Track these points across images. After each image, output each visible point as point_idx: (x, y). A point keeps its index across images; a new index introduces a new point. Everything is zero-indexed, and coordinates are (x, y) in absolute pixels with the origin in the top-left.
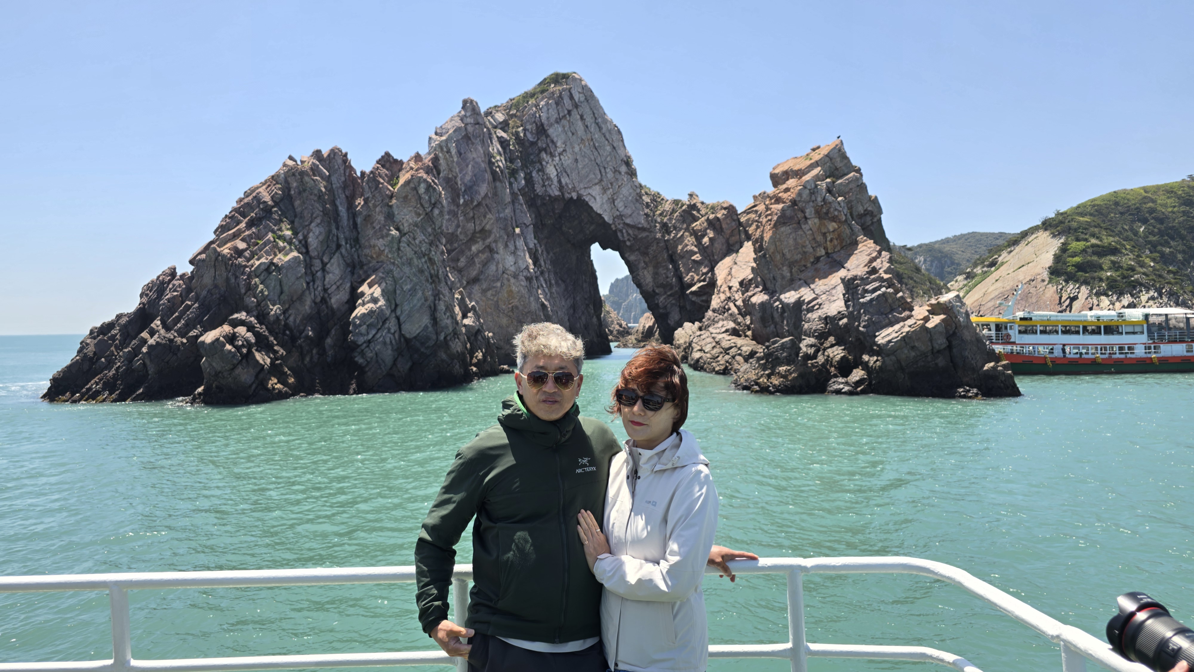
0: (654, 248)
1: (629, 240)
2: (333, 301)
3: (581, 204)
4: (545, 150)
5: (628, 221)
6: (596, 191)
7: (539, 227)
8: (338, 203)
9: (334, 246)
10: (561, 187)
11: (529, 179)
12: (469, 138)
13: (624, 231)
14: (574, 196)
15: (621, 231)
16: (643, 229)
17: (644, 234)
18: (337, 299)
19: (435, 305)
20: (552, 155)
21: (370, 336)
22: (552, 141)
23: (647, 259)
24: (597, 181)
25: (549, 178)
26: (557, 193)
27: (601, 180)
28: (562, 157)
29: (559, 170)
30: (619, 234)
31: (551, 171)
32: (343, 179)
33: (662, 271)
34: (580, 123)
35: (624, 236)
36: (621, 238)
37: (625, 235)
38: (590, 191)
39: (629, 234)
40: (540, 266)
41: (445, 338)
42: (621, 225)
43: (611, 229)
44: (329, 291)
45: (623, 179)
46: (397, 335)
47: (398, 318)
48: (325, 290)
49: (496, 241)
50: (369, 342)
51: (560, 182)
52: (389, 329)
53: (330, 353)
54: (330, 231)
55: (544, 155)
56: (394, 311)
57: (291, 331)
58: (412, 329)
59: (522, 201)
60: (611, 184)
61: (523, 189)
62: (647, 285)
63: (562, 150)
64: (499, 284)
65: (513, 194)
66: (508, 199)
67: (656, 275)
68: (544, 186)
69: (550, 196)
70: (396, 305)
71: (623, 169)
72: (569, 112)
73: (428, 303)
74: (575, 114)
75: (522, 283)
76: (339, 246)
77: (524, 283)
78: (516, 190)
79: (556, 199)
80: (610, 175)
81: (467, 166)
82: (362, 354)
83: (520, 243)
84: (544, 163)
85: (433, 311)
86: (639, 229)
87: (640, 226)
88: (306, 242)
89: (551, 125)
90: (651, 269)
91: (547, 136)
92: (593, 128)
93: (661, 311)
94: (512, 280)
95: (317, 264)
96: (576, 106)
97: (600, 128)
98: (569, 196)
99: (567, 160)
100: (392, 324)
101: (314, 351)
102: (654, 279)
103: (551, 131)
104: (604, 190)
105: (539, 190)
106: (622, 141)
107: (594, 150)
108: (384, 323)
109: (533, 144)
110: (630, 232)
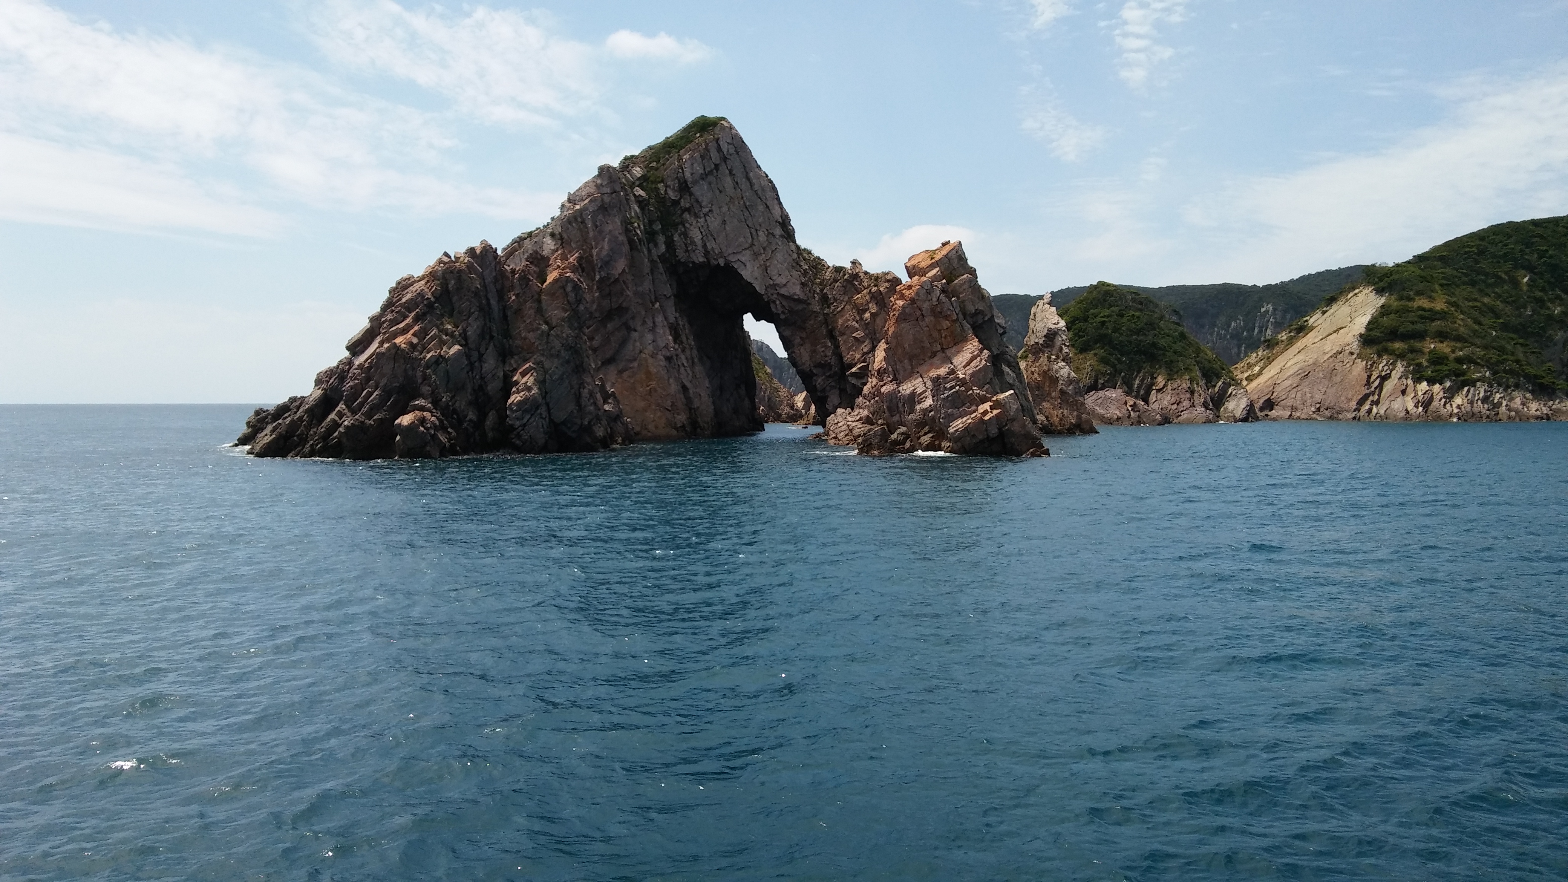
0: (812, 322)
1: (783, 312)
2: (489, 388)
3: (729, 273)
4: (688, 210)
5: (783, 291)
6: (746, 257)
7: (681, 297)
8: (490, 296)
9: (488, 337)
10: (707, 253)
11: (670, 244)
12: (606, 209)
13: (778, 302)
14: (722, 262)
15: (774, 302)
16: (799, 301)
17: (800, 307)
18: (493, 387)
19: (580, 393)
20: (696, 216)
21: (525, 420)
22: (697, 201)
23: (804, 335)
24: (747, 246)
25: (693, 243)
26: (701, 259)
27: (752, 245)
28: (708, 218)
29: (704, 233)
30: (772, 306)
31: (696, 235)
32: (494, 274)
33: (820, 349)
34: (729, 179)
35: (777, 308)
36: (774, 310)
37: (779, 307)
38: (739, 257)
39: (783, 306)
40: (682, 342)
41: (589, 423)
42: (775, 296)
43: (763, 299)
44: (486, 380)
45: (777, 244)
46: (547, 419)
47: (547, 405)
48: (482, 378)
49: (633, 318)
50: (525, 425)
51: (705, 246)
52: (541, 414)
53: (490, 435)
54: (485, 324)
55: (686, 216)
56: (544, 398)
57: (458, 416)
58: (560, 416)
59: (662, 270)
60: (764, 249)
61: (663, 254)
62: (804, 364)
63: (707, 210)
64: (635, 364)
65: (652, 261)
66: (647, 270)
67: (814, 352)
68: (687, 251)
69: (693, 262)
70: (546, 393)
71: (778, 231)
72: (717, 167)
73: (573, 391)
74: (723, 167)
75: (661, 363)
76: (492, 337)
77: (663, 363)
78: (656, 258)
79: (701, 265)
80: (762, 236)
81: (603, 240)
82: (519, 436)
83: (659, 319)
84: (687, 225)
85: (578, 397)
86: (795, 300)
87: (796, 297)
88: (465, 334)
89: (695, 182)
90: (808, 346)
91: (691, 194)
92: (743, 183)
93: (819, 394)
94: (650, 360)
95: (475, 354)
96: (725, 159)
97: (752, 184)
98: (716, 263)
99: (714, 222)
100: (543, 410)
101: (477, 434)
102: (811, 357)
103: (695, 190)
104: (756, 255)
105: (681, 254)
106: (778, 199)
107: (745, 210)
108: (537, 409)
109: (676, 203)
110: (784, 303)
